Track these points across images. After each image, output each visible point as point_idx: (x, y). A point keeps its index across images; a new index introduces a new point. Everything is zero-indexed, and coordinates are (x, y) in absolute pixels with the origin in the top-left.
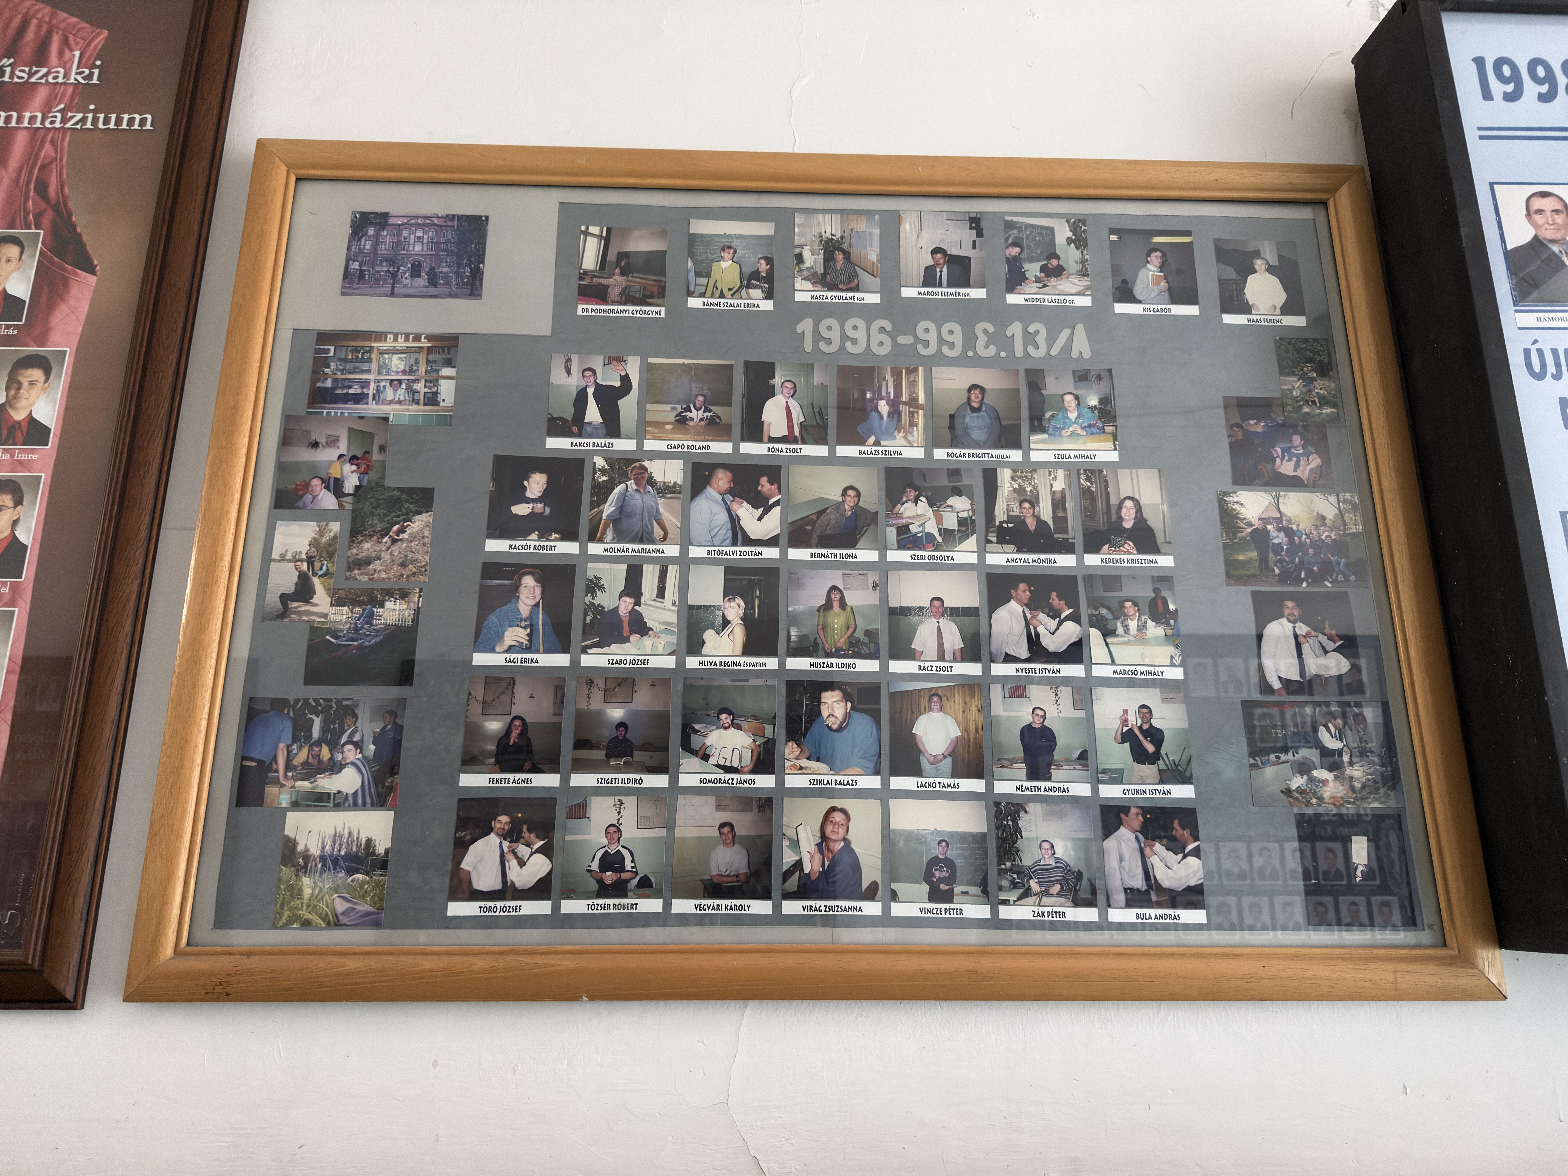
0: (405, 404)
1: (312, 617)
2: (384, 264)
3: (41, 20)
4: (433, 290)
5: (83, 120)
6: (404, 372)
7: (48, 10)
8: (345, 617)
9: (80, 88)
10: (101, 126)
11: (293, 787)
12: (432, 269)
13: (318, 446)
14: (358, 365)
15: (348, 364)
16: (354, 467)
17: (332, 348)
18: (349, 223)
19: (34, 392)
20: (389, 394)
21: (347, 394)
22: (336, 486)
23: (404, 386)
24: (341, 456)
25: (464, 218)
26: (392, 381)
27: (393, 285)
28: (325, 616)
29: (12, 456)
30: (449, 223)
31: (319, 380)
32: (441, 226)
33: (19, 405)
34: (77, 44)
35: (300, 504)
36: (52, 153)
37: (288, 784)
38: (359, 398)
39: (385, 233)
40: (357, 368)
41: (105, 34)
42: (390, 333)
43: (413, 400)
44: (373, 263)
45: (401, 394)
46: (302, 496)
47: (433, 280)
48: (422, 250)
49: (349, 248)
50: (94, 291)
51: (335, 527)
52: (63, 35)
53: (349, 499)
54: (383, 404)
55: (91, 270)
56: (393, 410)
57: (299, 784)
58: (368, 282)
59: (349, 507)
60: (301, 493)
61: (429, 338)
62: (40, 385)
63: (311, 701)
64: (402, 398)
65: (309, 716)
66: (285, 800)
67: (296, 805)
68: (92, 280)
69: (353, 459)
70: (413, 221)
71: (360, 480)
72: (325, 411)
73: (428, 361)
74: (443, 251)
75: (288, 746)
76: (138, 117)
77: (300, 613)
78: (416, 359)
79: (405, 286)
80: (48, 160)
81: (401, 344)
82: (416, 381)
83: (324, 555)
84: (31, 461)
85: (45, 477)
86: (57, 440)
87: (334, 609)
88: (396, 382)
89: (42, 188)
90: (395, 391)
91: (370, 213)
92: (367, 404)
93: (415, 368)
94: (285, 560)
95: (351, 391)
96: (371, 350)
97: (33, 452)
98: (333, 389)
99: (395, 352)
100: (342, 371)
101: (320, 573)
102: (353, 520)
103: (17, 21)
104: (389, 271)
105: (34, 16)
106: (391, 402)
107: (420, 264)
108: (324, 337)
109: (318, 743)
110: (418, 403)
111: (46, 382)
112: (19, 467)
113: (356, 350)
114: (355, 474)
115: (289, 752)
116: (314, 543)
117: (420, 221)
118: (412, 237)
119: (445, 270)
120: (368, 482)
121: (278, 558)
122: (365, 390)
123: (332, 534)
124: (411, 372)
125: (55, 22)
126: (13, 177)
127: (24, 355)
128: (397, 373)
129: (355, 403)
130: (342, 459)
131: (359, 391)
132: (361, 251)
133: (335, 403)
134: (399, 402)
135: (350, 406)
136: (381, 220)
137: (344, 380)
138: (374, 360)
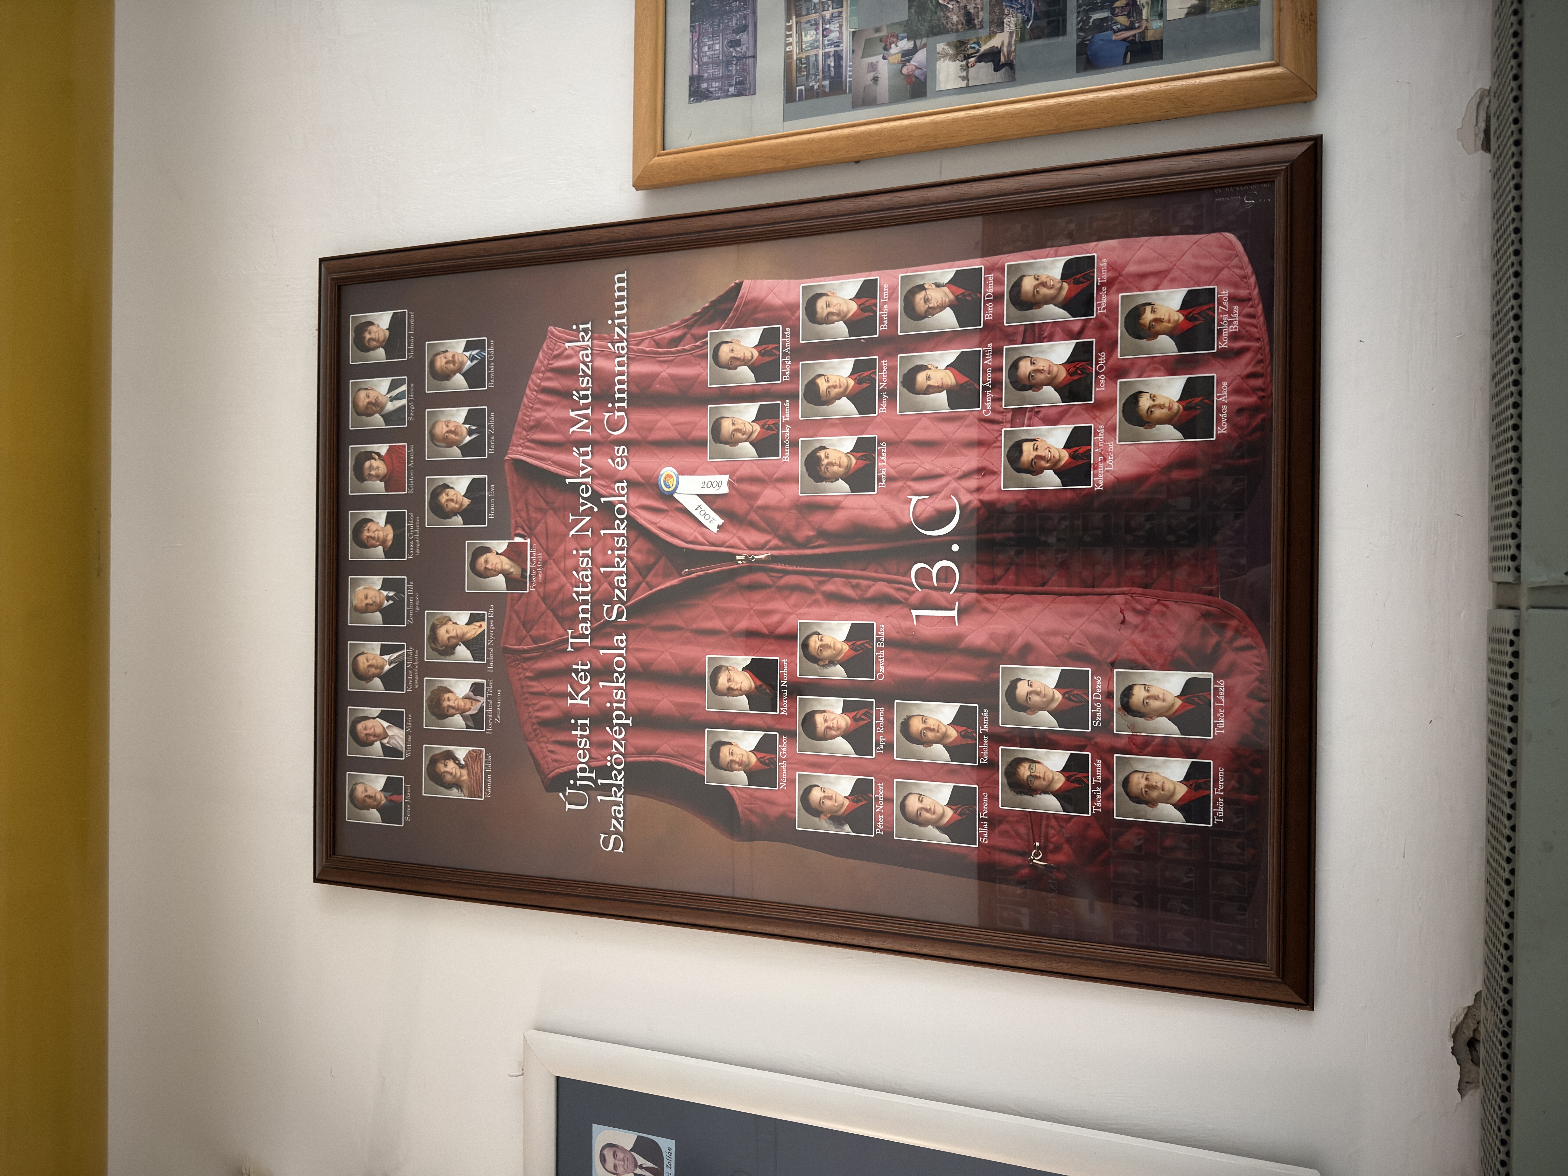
0: (842, 22)
1: (1013, 43)
2: (730, 68)
3: (542, 379)
4: (750, 28)
5: (620, 326)
6: (816, 29)
7: (533, 376)
8: (1012, 19)
9: (596, 335)
10: (625, 311)
11: (1147, 20)
12: (734, 32)
13: (877, 77)
14: (811, 65)
15: (811, 72)
16: (893, 45)
17: (798, 88)
18: (699, 104)
19: (834, 301)
20: (834, 35)
21: (834, 67)
22: (908, 55)
23: (828, 26)
24: (884, 58)
25: (693, 18)
26: (824, 36)
27: (746, 58)
28: (1011, 33)
29: (885, 303)
30: (697, 29)
31: (824, 91)
32: (700, 34)
33: (845, 310)
34: (560, 347)
35: (922, 78)
36: (647, 342)
37: (1144, 24)
38: (838, 57)
39: (706, 75)
40: (814, 64)
41: (551, 328)
42: (785, 49)
43: (839, 16)
44: (730, 77)
45: (834, 27)
46: (917, 78)
47: (743, 29)
48: (719, 43)
49: (719, 98)
50: (755, 278)
51: (941, 47)
52: (552, 360)
53: (918, 42)
54: (842, 38)
55: (739, 286)
56: (847, 29)
57: (1144, 17)
58: (745, 77)
59: (924, 40)
60: (914, 79)
61: (788, 19)
62: (829, 299)
63: (1079, 26)
64: (838, 25)
65: (1091, 24)
66: (1157, 24)
67: (1161, 15)
68: (746, 283)
69: (886, 49)
70: (696, 56)
71: (903, 38)
72: (848, 79)
73: (808, 14)
74: (719, 27)
75: (1115, 32)
76: (618, 285)
77: (1009, 53)
78: (806, 23)
79: (748, 48)
80: (653, 343)
81: (794, 39)
82: (823, 18)
83: (963, 48)
84: (889, 288)
85: (902, 273)
86: (873, 273)
87: (1006, 29)
88: (825, 33)
89: (675, 341)
90: (831, 31)
91: (690, 90)
92: (842, 50)
93: (813, 22)
94: (967, 76)
95: (832, 64)
96: (800, 59)
97: (882, 288)
98: (831, 78)
99: (800, 41)
100: (816, 75)
101: (977, 47)
102: (935, 35)
103: (543, 397)
104: (736, 64)
105: (538, 385)
106: (841, 32)
107: (731, 42)
108: (790, 97)
109: (1113, 10)
110: (841, 12)
111: (826, 295)
112: (894, 296)
113: (799, 70)
114: (898, 44)
115: (1120, 30)
116: (954, 58)
117: (695, 51)
118: (708, 53)
119: (734, 21)
120: (904, 32)
121: (966, 82)
122: (832, 54)
123: (946, 47)
124: (817, 24)
125: (543, 369)
126: (665, 366)
127: (806, 317)
128: (817, 34)
129: (842, 59)
130: (887, 56)
131: (832, 59)
132: (720, 89)
133: (842, 74)
134: (841, 26)
135: (844, 63)
136: (695, 80)
137: (823, 73)
138: (807, 54)
